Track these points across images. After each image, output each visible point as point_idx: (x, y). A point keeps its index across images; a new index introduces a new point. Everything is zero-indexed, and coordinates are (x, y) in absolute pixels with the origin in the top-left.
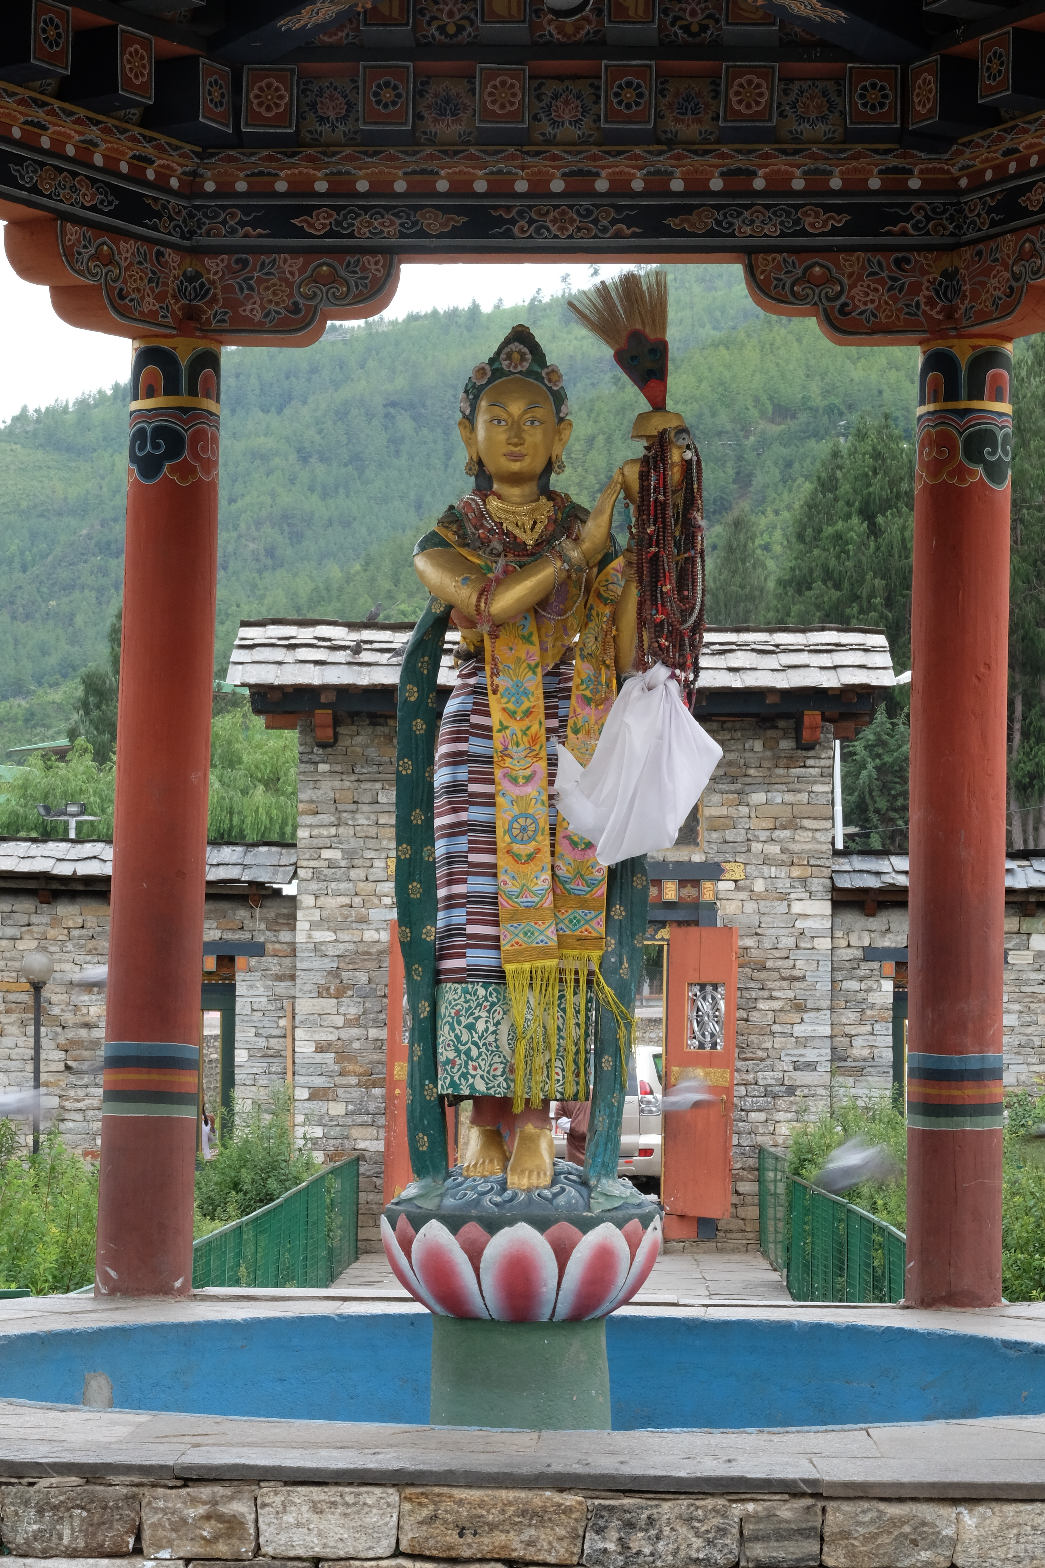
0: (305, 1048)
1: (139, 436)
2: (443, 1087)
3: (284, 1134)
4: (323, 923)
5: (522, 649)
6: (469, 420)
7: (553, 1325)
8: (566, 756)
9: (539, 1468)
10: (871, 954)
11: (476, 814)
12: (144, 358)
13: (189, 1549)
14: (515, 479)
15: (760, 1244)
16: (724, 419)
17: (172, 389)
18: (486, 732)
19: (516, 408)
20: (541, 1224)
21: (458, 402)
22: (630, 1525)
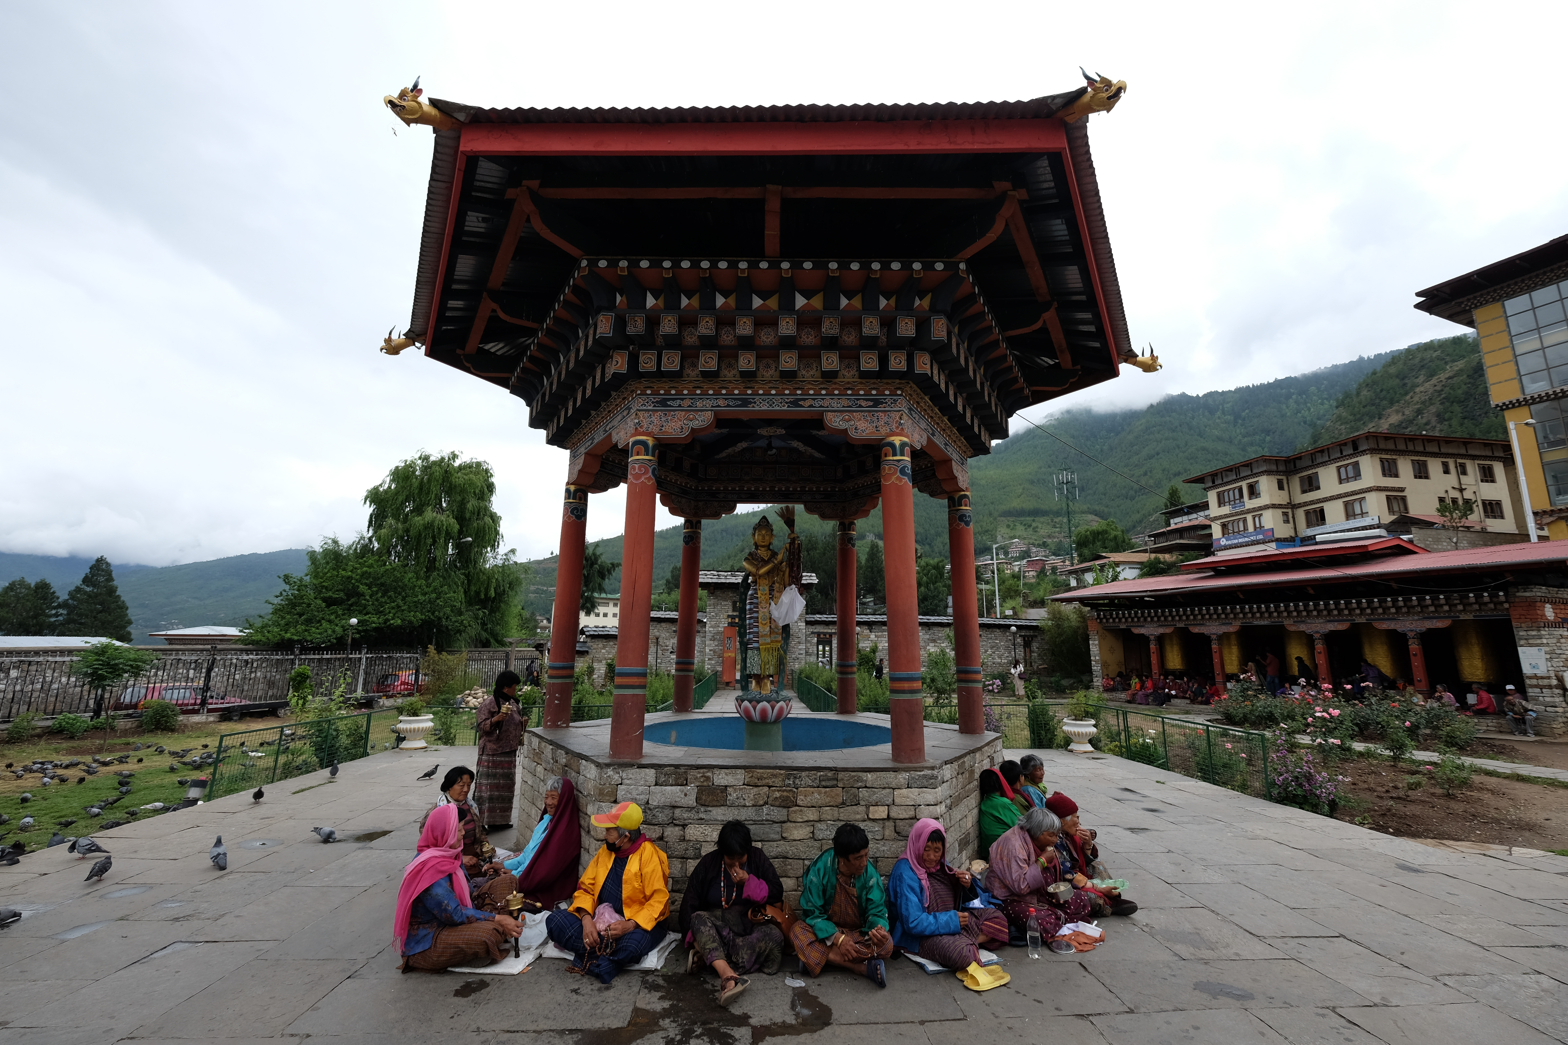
0: (707, 650)
1: (685, 537)
2: (748, 672)
3: (703, 667)
4: (711, 627)
5: (765, 581)
6: (754, 535)
7: (771, 723)
8: (773, 603)
9: (775, 765)
10: (813, 633)
11: (755, 615)
12: (686, 522)
13: (698, 784)
14: (763, 546)
15: (792, 688)
16: (781, 534)
17: (692, 528)
18: (757, 598)
19: (764, 532)
20: (768, 702)
21: (751, 531)
22: (795, 778)
